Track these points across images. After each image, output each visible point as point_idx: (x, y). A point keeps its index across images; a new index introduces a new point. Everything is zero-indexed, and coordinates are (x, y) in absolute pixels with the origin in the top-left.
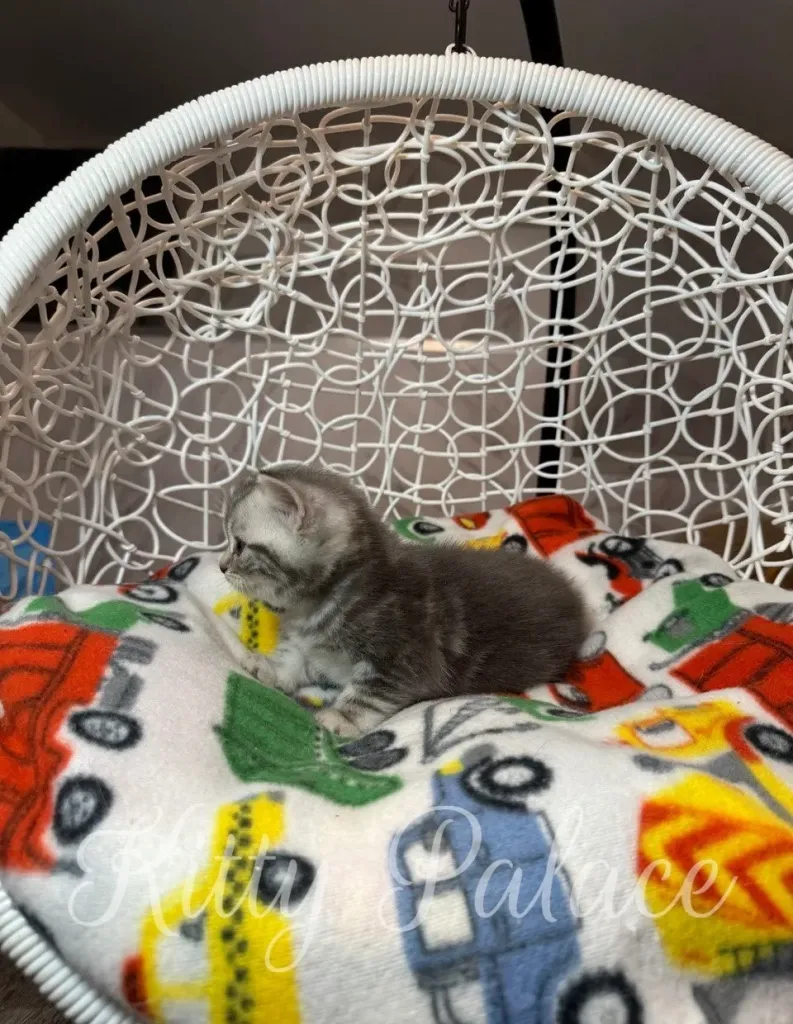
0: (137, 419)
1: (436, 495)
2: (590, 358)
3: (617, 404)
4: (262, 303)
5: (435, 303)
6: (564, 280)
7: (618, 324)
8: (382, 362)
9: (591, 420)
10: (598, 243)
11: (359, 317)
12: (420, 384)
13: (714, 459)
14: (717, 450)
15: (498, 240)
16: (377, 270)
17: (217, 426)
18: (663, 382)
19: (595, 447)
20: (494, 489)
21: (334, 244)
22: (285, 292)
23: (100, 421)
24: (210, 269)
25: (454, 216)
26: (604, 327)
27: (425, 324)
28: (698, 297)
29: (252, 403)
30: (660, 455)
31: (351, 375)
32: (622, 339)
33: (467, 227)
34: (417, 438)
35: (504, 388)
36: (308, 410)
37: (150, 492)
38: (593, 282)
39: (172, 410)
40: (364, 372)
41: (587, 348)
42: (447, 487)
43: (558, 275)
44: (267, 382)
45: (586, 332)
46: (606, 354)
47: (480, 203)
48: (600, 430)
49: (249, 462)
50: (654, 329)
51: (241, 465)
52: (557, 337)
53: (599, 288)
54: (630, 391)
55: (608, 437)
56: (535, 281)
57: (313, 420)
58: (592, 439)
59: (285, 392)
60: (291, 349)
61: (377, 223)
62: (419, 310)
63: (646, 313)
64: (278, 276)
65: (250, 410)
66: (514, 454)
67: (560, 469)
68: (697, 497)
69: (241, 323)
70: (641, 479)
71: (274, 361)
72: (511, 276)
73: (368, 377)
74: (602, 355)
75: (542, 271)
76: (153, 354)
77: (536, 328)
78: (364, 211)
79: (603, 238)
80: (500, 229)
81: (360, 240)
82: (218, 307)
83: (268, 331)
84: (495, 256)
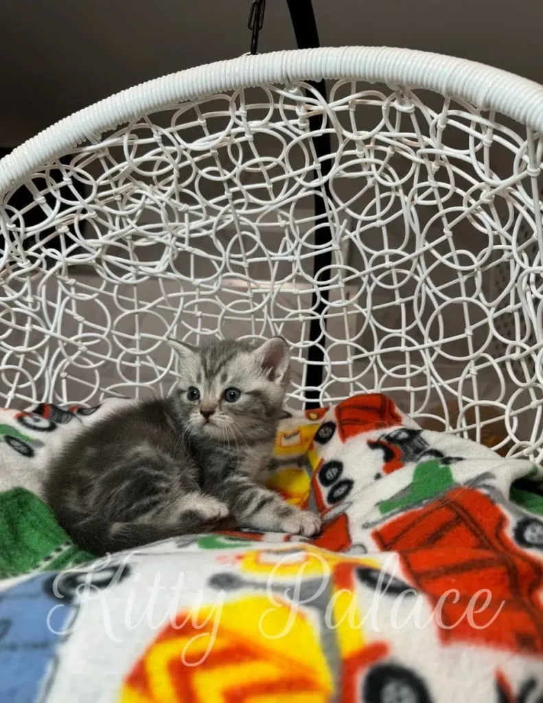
0: (80, 335)
1: (316, 394)
2: (416, 277)
3: (443, 311)
4: (167, 257)
5: (297, 247)
6: (383, 218)
7: (428, 246)
8: (268, 296)
9: (425, 326)
10: (399, 182)
11: (244, 264)
12: (300, 310)
13: (518, 350)
14: (519, 342)
15: (329, 194)
16: (250, 229)
17: (146, 344)
18: (475, 289)
19: (432, 350)
20: (360, 389)
21: (211, 212)
22: (184, 248)
23: (47, 334)
24: (118, 231)
25: (292, 181)
26: (419, 250)
27: (293, 265)
28: (477, 209)
29: (172, 328)
30: (480, 353)
32: (436, 259)
33: (303, 189)
34: (301, 351)
35: (359, 309)
36: (218, 333)
37: (96, 387)
38: (402, 216)
39: (107, 330)
40: (255, 304)
41: (413, 269)
42: (325, 388)
43: (379, 214)
44: (182, 312)
45: (407, 256)
46: (427, 272)
47: (307, 168)
48: (434, 335)
49: (172, 368)
50: (457, 248)
51: (165, 371)
52: (389, 263)
53: (407, 219)
54: (449, 300)
55: (442, 341)
56: (364, 223)
58: (428, 343)
59: (200, 320)
60: (197, 289)
61: (237, 195)
62: (287, 256)
63: (448, 233)
64: (174, 238)
65: (172, 332)
66: (372, 360)
67: (408, 371)
68: (511, 387)
69: (154, 271)
70: (469, 376)
71: (187, 299)
72: (345, 221)
73: (259, 306)
74: (424, 272)
75: (368, 214)
76: (91, 293)
77: (372, 259)
78: (225, 185)
79: (401, 177)
80: (326, 184)
81: (230, 208)
82: (135, 260)
83: (176, 275)
84: (330, 209)
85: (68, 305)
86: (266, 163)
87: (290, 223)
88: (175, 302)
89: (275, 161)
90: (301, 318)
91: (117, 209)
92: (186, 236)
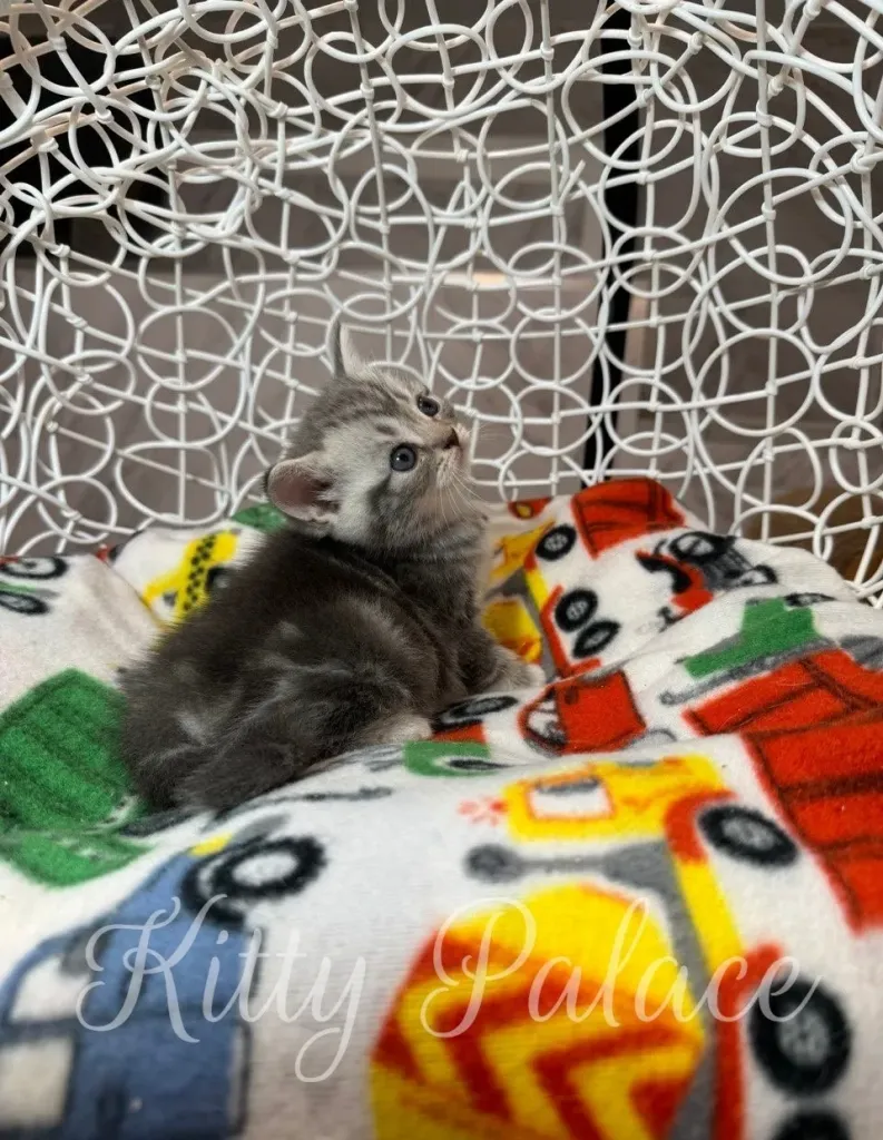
0: (79, 353)
1: (492, 473)
2: (694, 283)
3: (732, 350)
4: (240, 206)
5: (483, 204)
6: (653, 168)
7: (728, 231)
8: (421, 289)
9: (697, 371)
10: (696, 106)
11: (380, 226)
12: (475, 321)
13: (856, 433)
14: (860, 420)
15: (558, 111)
16: (400, 160)
17: (195, 369)
18: (794, 319)
19: (702, 412)
20: (568, 468)
21: (330, 122)
22: (272, 191)
23: (21, 353)
24: (153, 153)
25: (492, 76)
26: (710, 236)
27: (473, 235)
28: (835, 182)
29: (243, 341)
30: (787, 426)
31: (378, 307)
32: (736, 256)
33: (512, 94)
34: (470, 397)
35: (583, 327)
36: (324, 354)
37: (109, 448)
38: (691, 168)
39: (127, 344)
40: (396, 303)
41: (690, 268)
42: (508, 463)
43: (646, 160)
44: (262, 312)
45: (687, 245)
46: (716, 277)
47: (526, 54)
48: (710, 389)
49: (243, 417)
50: (778, 241)
51: (231, 421)
52: (650, 252)
53: (699, 176)
54: (748, 331)
55: (721, 399)
56: (615, 173)
58: (699, 400)
59: (292, 329)
60: (292, 269)
61: (385, 92)
62: (463, 217)
63: (767, 213)
64: (257, 170)
65: (242, 349)
66: (596, 421)
67: (656, 444)
68: (832, 489)
69: (213, 233)
70: (760, 461)
71: (272, 286)
72: (581, 165)
73: (401, 309)
74: (710, 279)
75: (624, 157)
76: (96, 271)
77: (621, 241)
78: (364, 73)
79: (701, 98)
80: (557, 91)
81: (367, 117)
82: (179, 210)
83: (254, 243)
84: (557, 137)
85: (56, 297)
86: (449, 36)
87: (477, 155)
88: (248, 292)
89: (463, 33)
90: (477, 336)
91: (152, 107)
92: (278, 168)
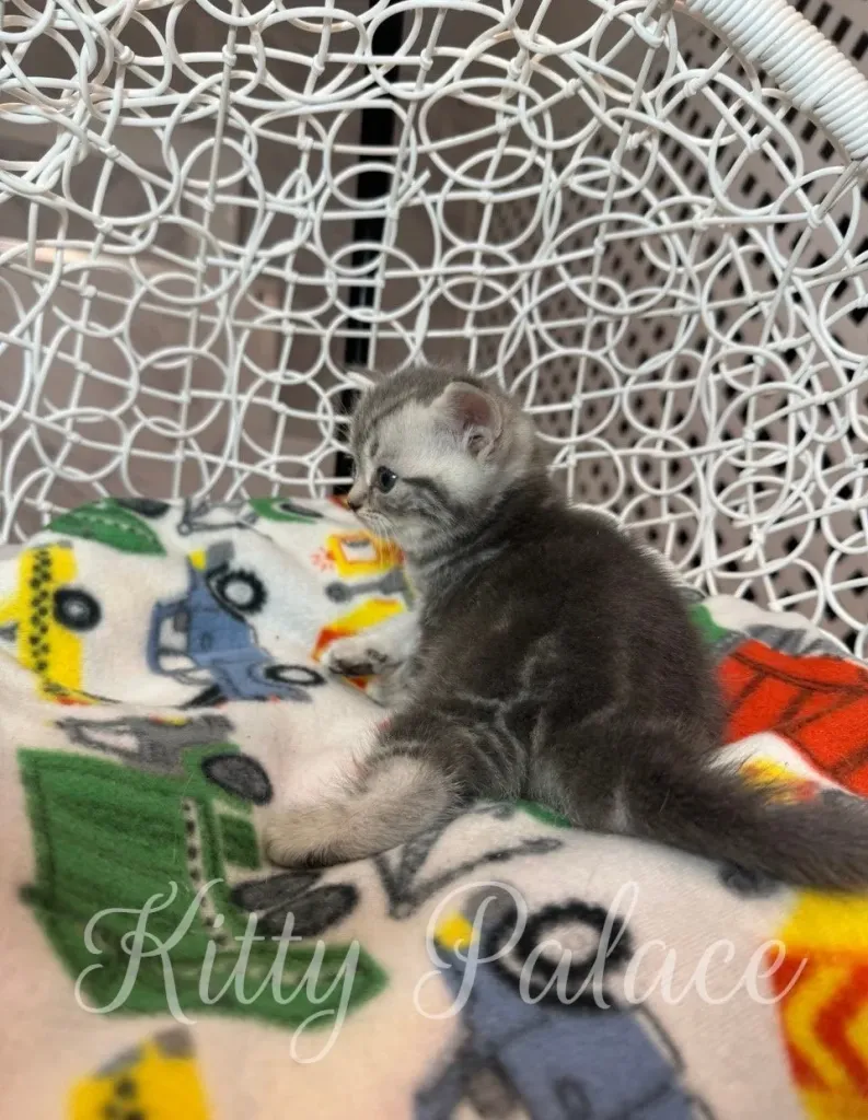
1: (302, 471)
2: (515, 302)
3: (543, 367)
4: (58, 157)
5: (317, 198)
6: (496, 190)
7: (558, 259)
8: (234, 275)
10: (550, 143)
11: (206, 203)
12: (286, 313)
13: (660, 444)
14: (665, 432)
15: (415, 121)
16: (238, 134)
18: (604, 343)
21: (181, 83)
22: (97, 145)
25: (363, 70)
26: (541, 260)
27: (299, 225)
28: (669, 233)
29: (33, 316)
30: (590, 436)
31: (185, 289)
32: (560, 280)
33: (377, 91)
34: (276, 390)
35: (400, 332)
36: (120, 335)
38: (533, 200)
40: (206, 287)
41: (514, 288)
42: (317, 461)
43: (489, 181)
44: (59, 285)
45: (514, 266)
46: (537, 299)
47: (400, 58)
49: (26, 407)
50: (602, 273)
51: (14, 411)
52: (477, 267)
53: (543, 206)
54: (559, 351)
55: (528, 409)
56: (457, 186)
57: (126, 349)
59: (86, 305)
60: (100, 237)
61: (245, 62)
62: (293, 206)
63: (596, 249)
65: (30, 327)
69: (23, 184)
70: (563, 465)
72: (426, 175)
73: (210, 294)
74: (533, 300)
75: (469, 173)
77: (451, 253)
78: (231, 35)
79: (558, 136)
80: (421, 102)
81: (219, 83)
83: (65, 203)
84: (408, 144)
86: (336, 20)
87: (324, 147)
89: (348, 20)
90: (286, 328)
